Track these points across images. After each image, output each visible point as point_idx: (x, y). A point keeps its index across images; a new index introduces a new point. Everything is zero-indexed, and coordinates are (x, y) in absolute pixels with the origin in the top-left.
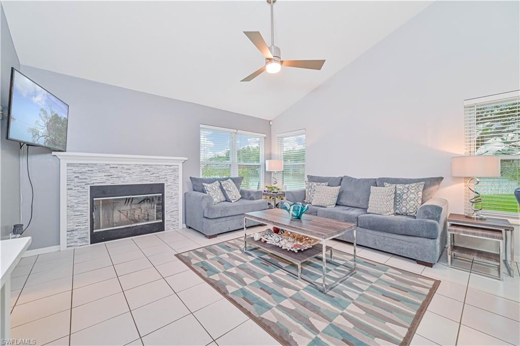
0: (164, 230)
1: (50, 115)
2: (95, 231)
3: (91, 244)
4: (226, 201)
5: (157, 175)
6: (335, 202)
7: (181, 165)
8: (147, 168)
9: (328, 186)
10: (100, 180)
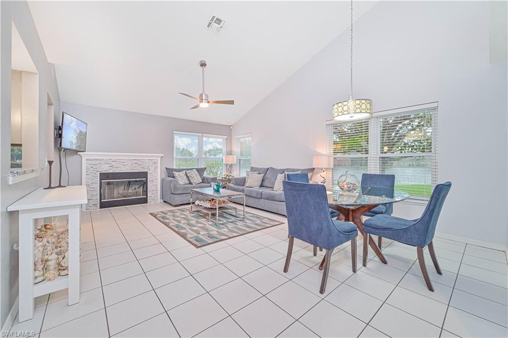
0: (147, 203)
1: (78, 131)
2: (102, 201)
3: (100, 208)
4: (190, 184)
5: (143, 166)
6: (260, 184)
7: (159, 160)
8: (135, 161)
9: (259, 174)
10: (106, 169)
